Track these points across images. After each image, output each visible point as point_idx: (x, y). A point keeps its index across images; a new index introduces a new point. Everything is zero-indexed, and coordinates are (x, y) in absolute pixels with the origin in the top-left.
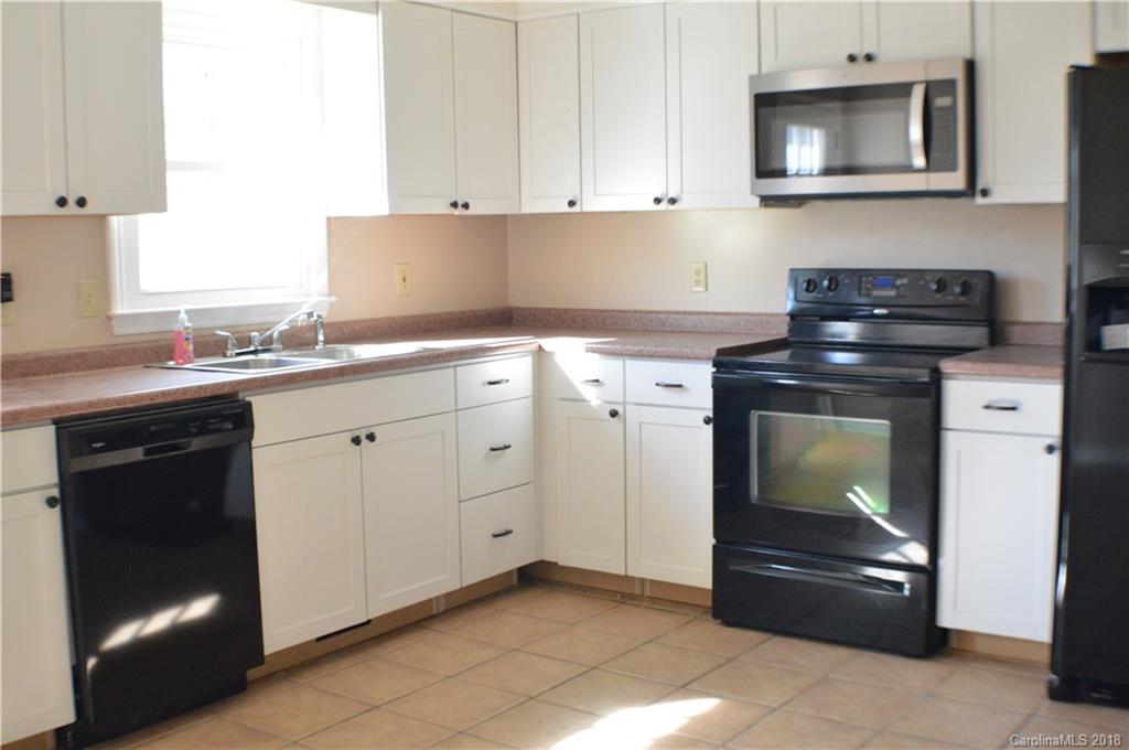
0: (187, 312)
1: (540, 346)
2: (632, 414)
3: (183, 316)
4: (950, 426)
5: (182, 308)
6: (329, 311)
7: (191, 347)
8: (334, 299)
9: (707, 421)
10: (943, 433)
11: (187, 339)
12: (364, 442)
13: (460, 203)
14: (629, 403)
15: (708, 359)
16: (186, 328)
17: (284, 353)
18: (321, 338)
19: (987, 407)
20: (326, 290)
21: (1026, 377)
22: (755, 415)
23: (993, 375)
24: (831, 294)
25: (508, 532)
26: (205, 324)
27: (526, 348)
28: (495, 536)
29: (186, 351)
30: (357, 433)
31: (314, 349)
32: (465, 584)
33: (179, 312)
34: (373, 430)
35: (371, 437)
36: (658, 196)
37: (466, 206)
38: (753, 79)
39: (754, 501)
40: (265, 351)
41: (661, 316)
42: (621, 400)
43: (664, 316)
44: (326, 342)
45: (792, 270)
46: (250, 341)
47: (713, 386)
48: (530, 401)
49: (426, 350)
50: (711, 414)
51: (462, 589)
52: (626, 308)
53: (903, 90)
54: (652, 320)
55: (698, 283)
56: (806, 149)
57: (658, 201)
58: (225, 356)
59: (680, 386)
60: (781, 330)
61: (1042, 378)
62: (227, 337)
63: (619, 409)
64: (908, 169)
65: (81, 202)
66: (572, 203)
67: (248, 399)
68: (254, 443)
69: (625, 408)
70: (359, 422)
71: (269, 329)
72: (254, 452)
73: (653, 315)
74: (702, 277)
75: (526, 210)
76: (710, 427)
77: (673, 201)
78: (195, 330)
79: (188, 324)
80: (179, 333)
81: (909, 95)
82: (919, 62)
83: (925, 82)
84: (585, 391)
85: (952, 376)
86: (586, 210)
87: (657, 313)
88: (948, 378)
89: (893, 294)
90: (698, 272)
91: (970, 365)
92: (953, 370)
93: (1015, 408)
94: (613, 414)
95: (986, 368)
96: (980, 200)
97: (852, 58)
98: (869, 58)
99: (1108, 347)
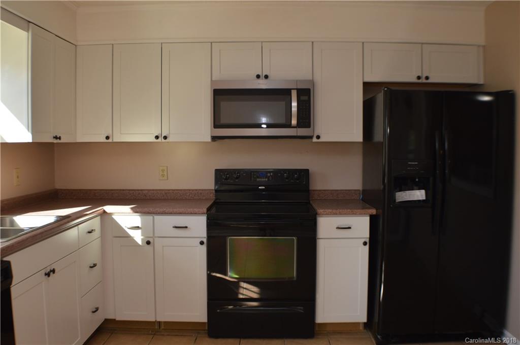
1: (104, 210)
2: (158, 243)
4: (320, 237)
9: (202, 243)
10: (318, 240)
13: (58, 136)
14: (156, 237)
15: (203, 213)
19: (337, 228)
21: (354, 214)
22: (228, 240)
23: (341, 214)
24: (237, 180)
25: (97, 309)
27: (99, 212)
28: (93, 312)
34: (53, 267)
35: (53, 271)
36: (158, 134)
37: (60, 138)
41: (144, 192)
42: (152, 236)
43: (146, 192)
45: (216, 170)
48: (100, 238)
50: (205, 240)
52: (124, 188)
53: (286, 93)
54: (139, 194)
55: (163, 176)
57: (157, 137)
59: (186, 227)
61: (361, 214)
63: (151, 240)
64: (289, 126)
66: (107, 138)
69: (154, 240)
70: (47, 263)
73: (140, 191)
74: (165, 173)
75: (79, 140)
76: (205, 246)
77: (165, 138)
81: (290, 95)
82: (294, 80)
83: (297, 89)
84: (132, 233)
85: (322, 215)
86: (115, 141)
87: (141, 190)
88: (320, 217)
89: (266, 180)
90: (163, 171)
91: (330, 211)
92: (322, 213)
93: (350, 228)
94: (148, 243)
95: (338, 211)
96: (315, 140)
97: (258, 77)
98: (266, 77)
99: (397, 201)
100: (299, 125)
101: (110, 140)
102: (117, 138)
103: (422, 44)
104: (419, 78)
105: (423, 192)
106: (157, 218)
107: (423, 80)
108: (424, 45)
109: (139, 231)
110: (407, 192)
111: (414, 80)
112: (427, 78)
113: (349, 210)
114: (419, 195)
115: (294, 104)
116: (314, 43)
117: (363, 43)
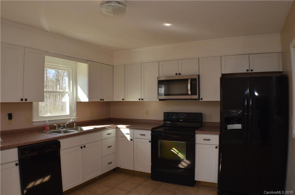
0: (48, 121)
1: (117, 127)
2: (135, 140)
3: (47, 122)
4: (197, 143)
5: (47, 120)
6: (77, 120)
7: (48, 128)
8: (78, 117)
9: (150, 142)
10: (196, 145)
11: (48, 126)
12: (83, 147)
13: (102, 99)
14: (135, 138)
15: (150, 130)
16: (48, 124)
17: (67, 129)
18: (75, 125)
19: (204, 140)
20: (76, 115)
21: (211, 134)
22: (159, 141)
23: (205, 133)
25: (111, 163)
26: (51, 123)
27: (115, 127)
28: (109, 164)
29: (47, 129)
30: (82, 146)
31: (73, 127)
32: (103, 173)
33: (46, 121)
34: (85, 145)
35: (85, 147)
36: (139, 98)
37: (103, 100)
38: (158, 78)
39: (159, 157)
40: (64, 128)
42: (133, 137)
43: (140, 120)
44: (76, 126)
45: (164, 112)
46: (61, 126)
47: (151, 135)
48: (115, 137)
49: (95, 128)
50: (151, 140)
51: (102, 174)
52: (133, 118)
53: (187, 80)
54: (138, 121)
55: (146, 114)
56: (162, 89)
57: (139, 99)
58: (56, 129)
59: (144, 135)
60: (162, 123)
61: (215, 134)
62: (56, 126)
63: (133, 139)
64: (188, 94)
65: (26, 100)
66: (123, 100)
67: (59, 140)
68: (60, 149)
70: (82, 143)
71: (65, 124)
72: (61, 151)
74: (147, 113)
75: (114, 100)
76: (151, 143)
77: (142, 100)
78: (49, 124)
79: (48, 123)
80: (46, 125)
81: (188, 81)
82: (190, 75)
83: (191, 79)
84: (127, 136)
85: (197, 133)
86: (126, 101)
87: (138, 119)
88: (197, 134)
89: (184, 117)
90: (146, 112)
91: (201, 132)
92: (198, 133)
93: (209, 140)
94: (131, 140)
95: (204, 132)
96: (200, 100)
97: (176, 74)
98: (180, 74)
99: (228, 129)
100: (192, 94)
101: (124, 101)
102: (127, 100)
103: (249, 54)
104: (248, 70)
105: (240, 125)
106: (135, 130)
107: (250, 71)
108: (250, 55)
109: (129, 135)
110: (234, 125)
111: (246, 72)
112: (252, 70)
113: (209, 132)
114: (238, 126)
115: (189, 86)
116: (200, 58)
117: (221, 56)
